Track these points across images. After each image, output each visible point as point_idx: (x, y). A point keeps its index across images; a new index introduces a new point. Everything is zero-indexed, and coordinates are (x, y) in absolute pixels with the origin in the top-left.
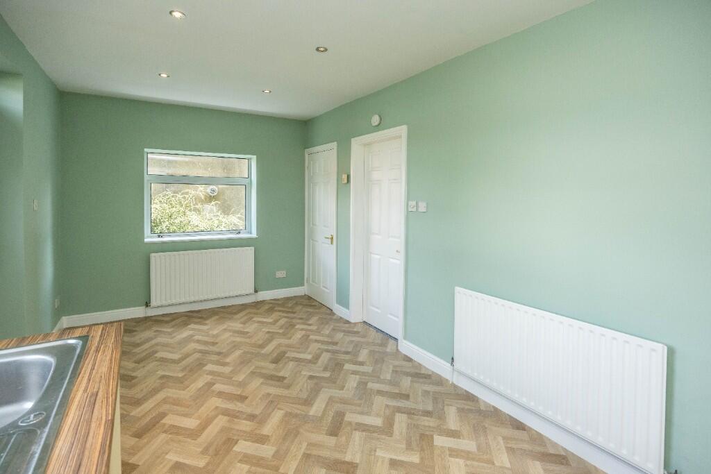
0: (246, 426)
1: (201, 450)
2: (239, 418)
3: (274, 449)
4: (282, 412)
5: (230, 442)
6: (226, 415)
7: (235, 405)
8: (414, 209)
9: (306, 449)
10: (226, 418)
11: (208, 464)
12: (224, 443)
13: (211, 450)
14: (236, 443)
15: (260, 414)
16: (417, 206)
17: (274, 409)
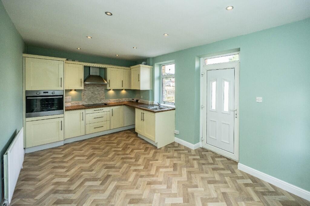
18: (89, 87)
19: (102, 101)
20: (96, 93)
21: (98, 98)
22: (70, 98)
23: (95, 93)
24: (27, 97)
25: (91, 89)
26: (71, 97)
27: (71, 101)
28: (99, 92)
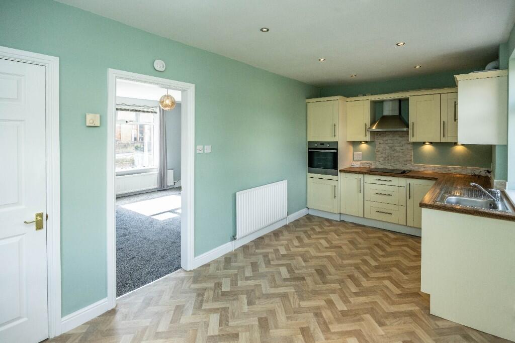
0: (327, 314)
1: (363, 323)
2: (325, 321)
3: (331, 295)
4: (301, 303)
5: (344, 314)
6: (328, 328)
7: (314, 330)
8: (202, 152)
9: (320, 284)
10: (330, 327)
11: (365, 314)
12: (347, 315)
13: (358, 317)
14: (342, 311)
15: (311, 312)
16: (203, 149)
17: (303, 308)
18: (386, 138)
19: (408, 165)
20: (398, 149)
21: (401, 160)
22: (359, 154)
23: (396, 148)
24: (309, 149)
25: (389, 141)
26: (361, 153)
27: (361, 159)
28: (402, 148)
